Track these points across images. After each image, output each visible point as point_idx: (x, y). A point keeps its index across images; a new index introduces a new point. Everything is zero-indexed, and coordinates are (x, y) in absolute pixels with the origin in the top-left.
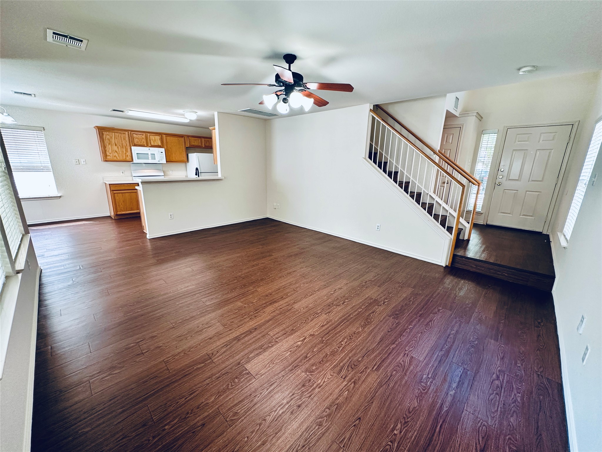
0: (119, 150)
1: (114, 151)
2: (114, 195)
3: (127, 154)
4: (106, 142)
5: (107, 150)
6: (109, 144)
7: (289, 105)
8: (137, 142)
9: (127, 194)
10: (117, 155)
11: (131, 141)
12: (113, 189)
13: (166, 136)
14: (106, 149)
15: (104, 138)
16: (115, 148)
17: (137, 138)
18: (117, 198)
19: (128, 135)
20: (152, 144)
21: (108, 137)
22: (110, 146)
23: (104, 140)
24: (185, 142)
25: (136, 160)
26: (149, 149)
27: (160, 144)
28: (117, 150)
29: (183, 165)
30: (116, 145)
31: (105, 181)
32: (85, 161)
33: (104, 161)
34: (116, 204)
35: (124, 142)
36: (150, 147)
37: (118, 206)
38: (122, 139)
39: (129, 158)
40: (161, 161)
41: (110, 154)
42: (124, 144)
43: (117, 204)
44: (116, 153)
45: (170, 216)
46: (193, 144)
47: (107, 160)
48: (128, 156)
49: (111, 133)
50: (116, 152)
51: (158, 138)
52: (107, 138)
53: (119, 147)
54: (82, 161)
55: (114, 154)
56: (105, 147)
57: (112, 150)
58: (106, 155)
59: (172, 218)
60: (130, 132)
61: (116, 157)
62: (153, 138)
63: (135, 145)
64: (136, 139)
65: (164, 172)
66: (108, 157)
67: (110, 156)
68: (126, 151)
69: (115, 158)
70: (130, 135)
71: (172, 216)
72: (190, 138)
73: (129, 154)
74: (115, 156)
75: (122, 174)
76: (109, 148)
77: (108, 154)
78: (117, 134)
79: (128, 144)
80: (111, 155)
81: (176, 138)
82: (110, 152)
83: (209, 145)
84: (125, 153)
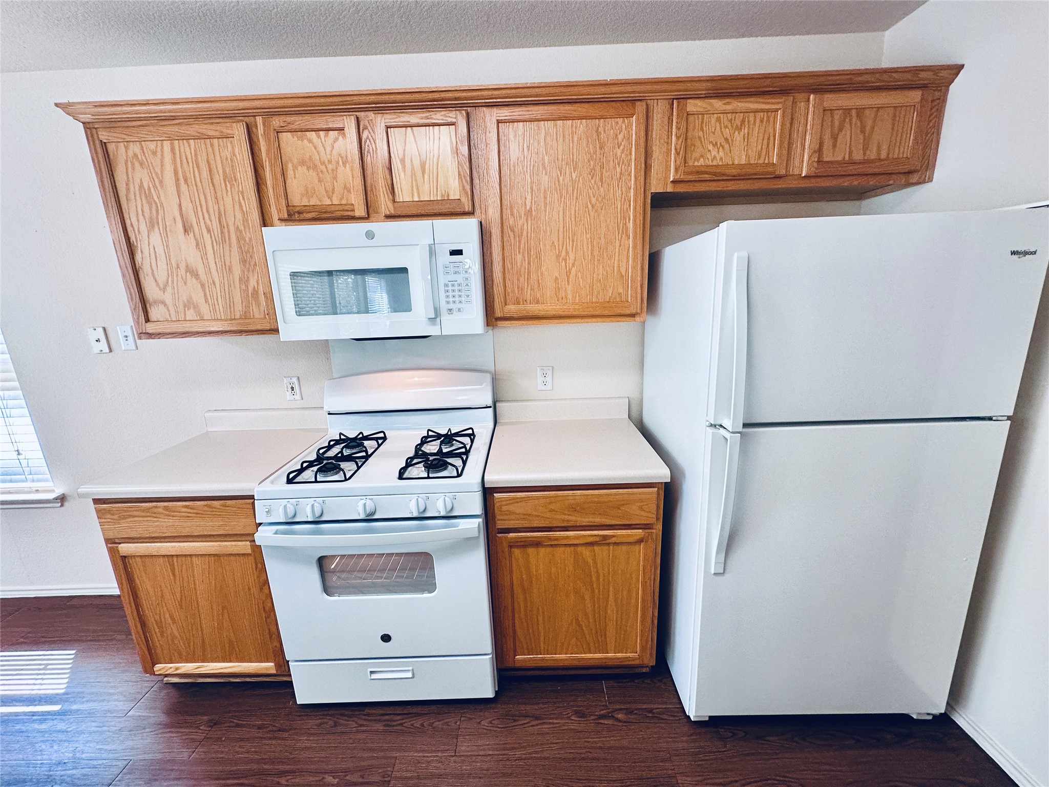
0: (204, 256)
1: (183, 266)
3: (252, 283)
5: (147, 268)
6: (152, 224)
8: (307, 193)
10: (198, 297)
11: (268, 189)
16: (186, 249)
17: (302, 163)
19: (252, 139)
20: (405, 194)
21: (141, 174)
22: (155, 239)
23: (123, 200)
24: (648, 155)
26: (370, 235)
27: (453, 188)
28: (196, 260)
29: (623, 330)
30: (186, 230)
33: (138, 336)
35: (228, 200)
38: (218, 179)
39: (254, 312)
40: (445, 317)
41: (164, 290)
42: (234, 218)
44: (191, 281)
46: (717, 158)
47: (150, 328)
48: (256, 295)
49: (152, 146)
50: (196, 275)
52: (134, 188)
53: (207, 238)
55: (186, 292)
56: (130, 250)
57: (168, 262)
58: (146, 299)
60: (257, 119)
61: (196, 307)
62: (410, 149)
63: (294, 216)
64: (301, 170)
66: (155, 313)
67: (163, 303)
68: (244, 261)
69: (191, 314)
70: (261, 141)
72: (693, 106)
73: (256, 278)
74: (189, 304)
76: (154, 254)
77: (152, 289)
78: (188, 149)
80: (168, 297)
81: (581, 125)
82: (162, 276)
83: (858, 156)
84: (244, 280)
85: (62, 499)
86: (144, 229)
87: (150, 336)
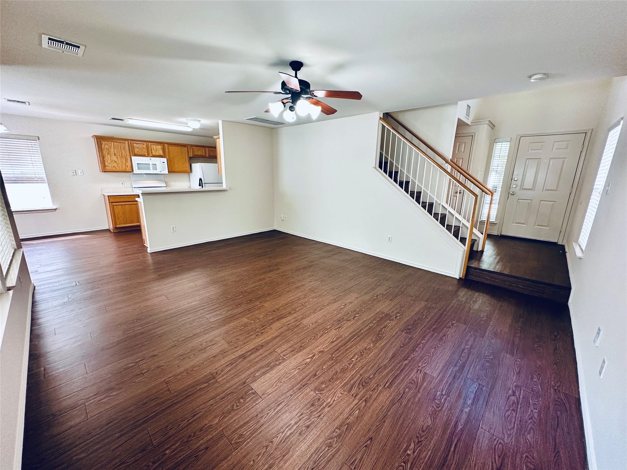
0: (118, 160)
1: (113, 161)
2: (113, 207)
3: (127, 164)
4: (105, 152)
5: (106, 161)
6: (108, 154)
7: (296, 113)
8: (138, 152)
9: (127, 206)
10: (116, 165)
11: (131, 151)
12: (112, 200)
13: (169, 145)
14: (105, 159)
15: (103, 148)
16: (114, 158)
17: (137, 148)
18: (116, 210)
19: (128, 144)
20: (154, 154)
21: (107, 146)
22: (109, 156)
23: (103, 150)
24: (188, 152)
25: (136, 171)
26: (150, 159)
27: (162, 154)
28: (116, 160)
29: (186, 175)
30: (115, 155)
31: (104, 192)
32: (82, 171)
33: (102, 172)
34: (115, 217)
35: (123, 152)
36: (151, 157)
37: (117, 219)
38: (122, 148)
39: (128, 169)
40: (162, 171)
41: (109, 164)
42: (124, 154)
43: (117, 216)
45: (172, 229)
46: (197, 153)
47: (106, 170)
48: (127, 166)
49: (110, 142)
50: (116, 162)
51: (159, 147)
52: (105, 148)
53: (119, 157)
54: (79, 172)
55: (113, 165)
56: (103, 157)
57: (111, 160)
58: (105, 166)
59: (175, 231)
60: (130, 141)
61: (116, 168)
62: (155, 147)
63: (135, 155)
65: (166, 183)
66: (107, 168)
67: (109, 166)
68: (126, 161)
69: (114, 168)
70: (130, 144)
71: (174, 229)
72: (193, 147)
73: (129, 164)
74: (114, 167)
75: (121, 185)
76: (108, 159)
77: (107, 164)
78: (116, 144)
79: (128, 154)
81: (179, 148)
82: (109, 162)
83: (213, 155)
84: (125, 164)
85: (56, 209)
86: (106, 155)
87: (105, 172)
